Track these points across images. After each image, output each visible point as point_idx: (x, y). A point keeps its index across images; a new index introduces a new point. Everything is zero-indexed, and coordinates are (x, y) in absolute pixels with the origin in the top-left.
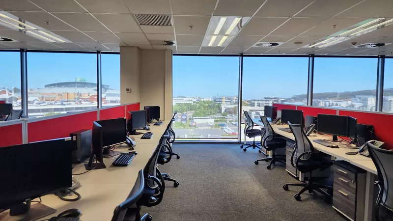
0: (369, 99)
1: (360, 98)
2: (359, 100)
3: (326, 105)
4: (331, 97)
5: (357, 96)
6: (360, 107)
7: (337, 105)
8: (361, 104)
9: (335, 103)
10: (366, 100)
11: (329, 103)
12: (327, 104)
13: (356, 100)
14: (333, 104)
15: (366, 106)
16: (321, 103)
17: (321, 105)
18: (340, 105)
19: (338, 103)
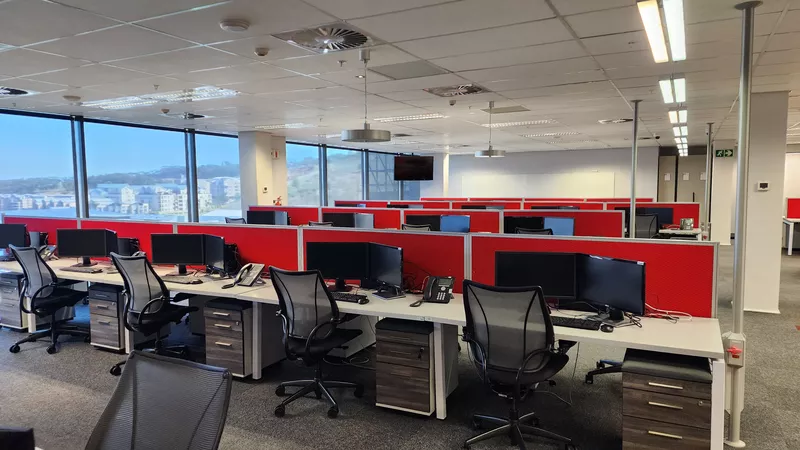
0: (123, 191)
1: (106, 190)
2: (104, 193)
3: (35, 207)
4: (46, 188)
5: (99, 185)
6: (108, 206)
7: (61, 204)
8: (109, 201)
9: (56, 201)
10: (116, 194)
11: (43, 202)
12: (39, 203)
13: (99, 193)
14: (52, 204)
15: (119, 205)
16: (25, 201)
17: (25, 206)
18: (68, 205)
19: (63, 200)
